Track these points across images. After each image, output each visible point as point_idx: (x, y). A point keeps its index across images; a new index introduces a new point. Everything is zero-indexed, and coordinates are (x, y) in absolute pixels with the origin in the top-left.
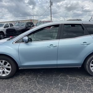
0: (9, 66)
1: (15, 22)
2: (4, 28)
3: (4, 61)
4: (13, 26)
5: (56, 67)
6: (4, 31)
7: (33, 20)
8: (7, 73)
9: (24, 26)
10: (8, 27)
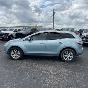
0: (19, 53)
1: (22, 27)
2: (14, 32)
3: (17, 50)
4: (20, 31)
5: (44, 55)
6: (13, 35)
7: (38, 26)
8: (18, 57)
9: (30, 31)
10: (17, 31)
